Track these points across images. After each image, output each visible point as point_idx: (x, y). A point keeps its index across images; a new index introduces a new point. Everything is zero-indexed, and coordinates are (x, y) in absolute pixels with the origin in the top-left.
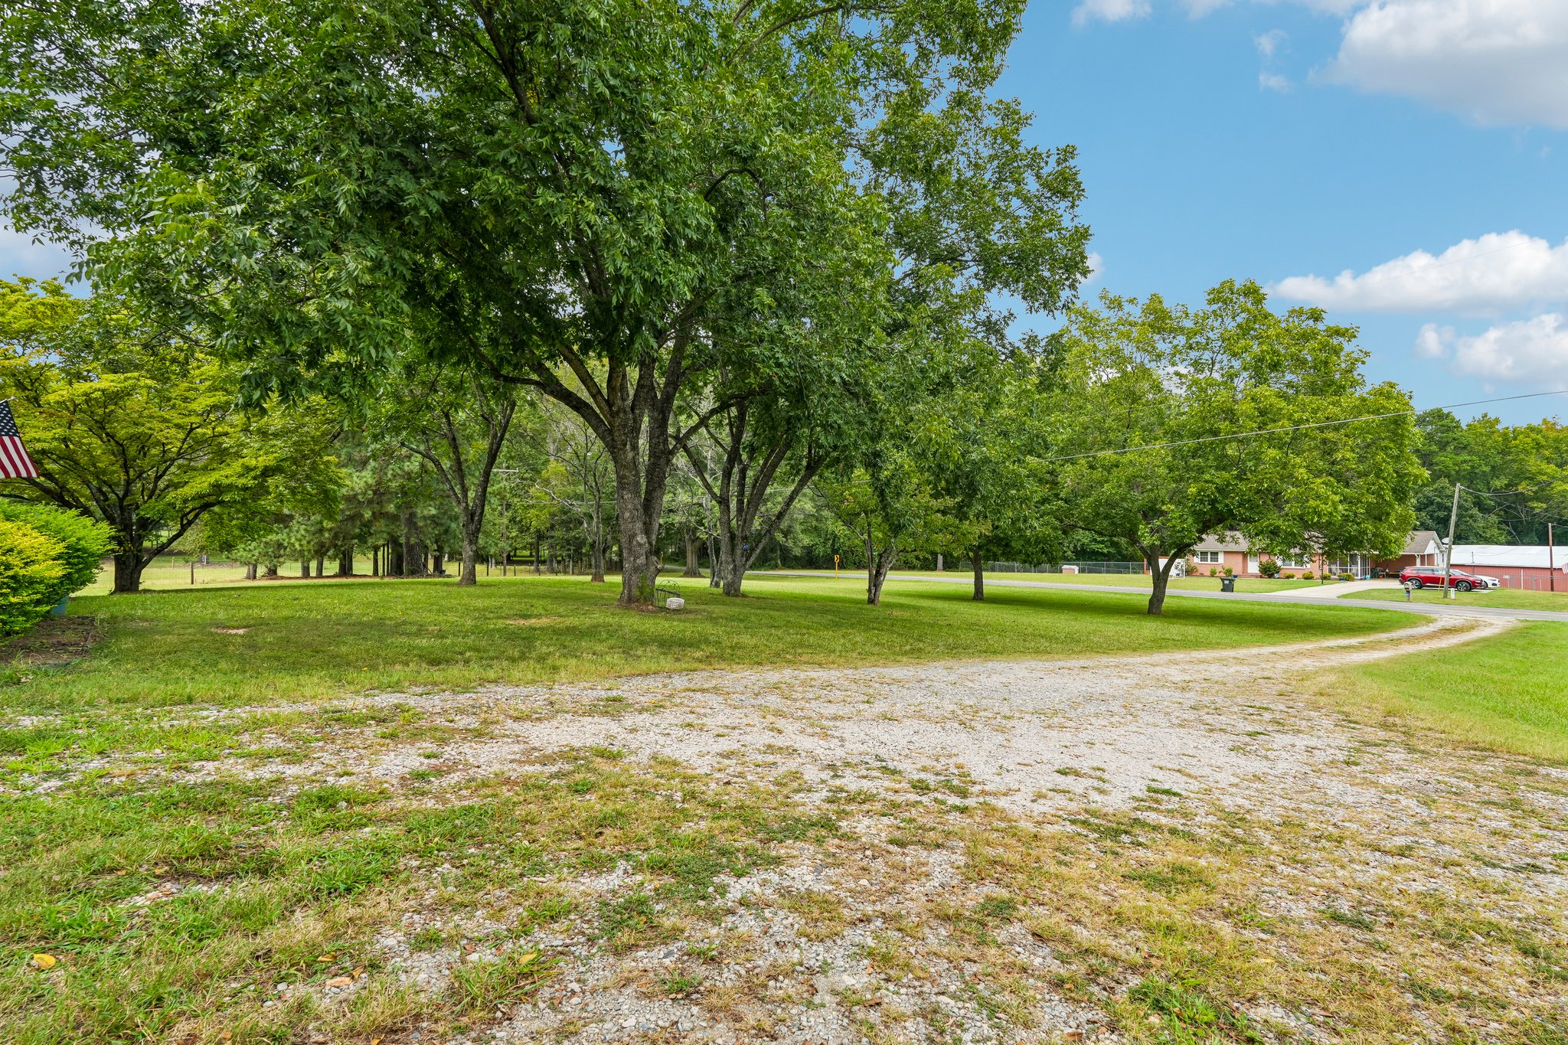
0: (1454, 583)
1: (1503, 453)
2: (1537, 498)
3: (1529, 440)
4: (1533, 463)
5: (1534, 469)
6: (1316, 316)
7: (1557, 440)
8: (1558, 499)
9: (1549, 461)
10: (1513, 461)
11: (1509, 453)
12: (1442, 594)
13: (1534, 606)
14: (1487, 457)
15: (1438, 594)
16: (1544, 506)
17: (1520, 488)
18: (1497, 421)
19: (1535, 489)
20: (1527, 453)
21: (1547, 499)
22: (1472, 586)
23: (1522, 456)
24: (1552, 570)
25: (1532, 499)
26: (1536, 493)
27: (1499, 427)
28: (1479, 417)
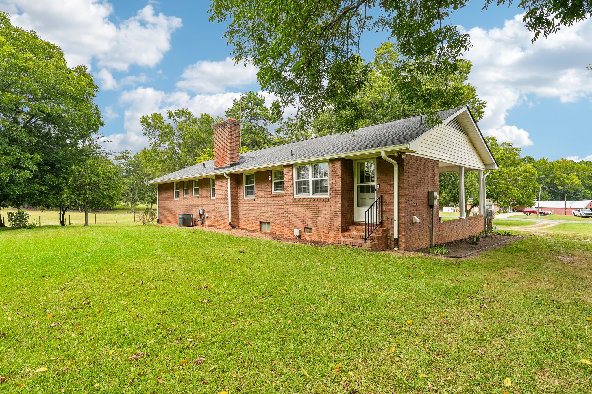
0: (540, 213)
1: (550, 170)
2: (560, 185)
3: (557, 166)
4: (559, 174)
5: (559, 176)
6: (510, 145)
7: (566, 166)
8: (566, 185)
9: (564, 173)
10: (553, 173)
11: (551, 170)
12: (536, 216)
13: (562, 219)
14: (544, 172)
15: (535, 216)
16: (562, 187)
17: (555, 182)
18: (547, 160)
19: (559, 182)
20: (557, 170)
21: (563, 186)
22: (544, 214)
23: (555, 171)
24: (566, 208)
25: (558, 185)
26: (560, 183)
27: (548, 162)
28: (541, 158)
